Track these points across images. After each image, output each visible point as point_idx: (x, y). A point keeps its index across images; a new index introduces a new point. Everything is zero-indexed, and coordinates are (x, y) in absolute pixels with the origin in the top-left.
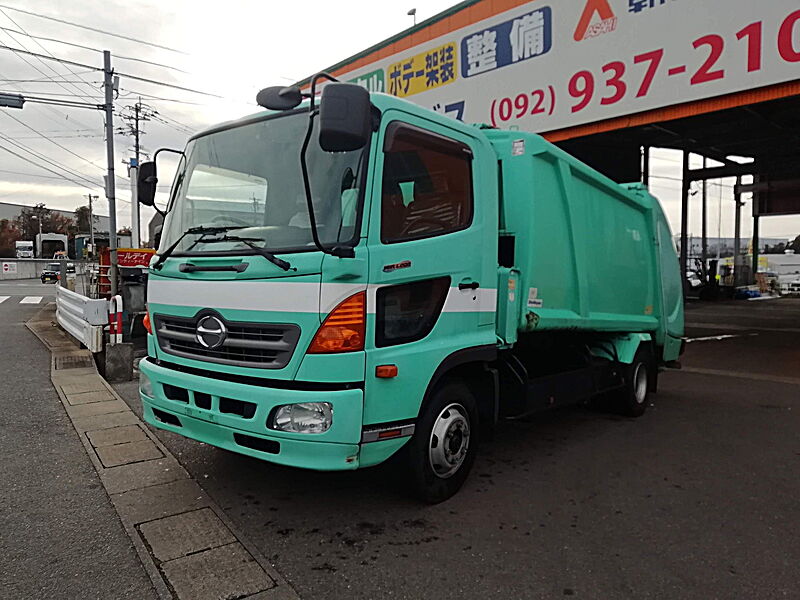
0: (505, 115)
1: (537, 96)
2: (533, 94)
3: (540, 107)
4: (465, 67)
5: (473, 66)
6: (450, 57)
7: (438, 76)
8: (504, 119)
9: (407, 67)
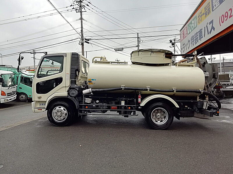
0: (223, 21)
1: (230, 11)
2: (229, 11)
3: (231, 15)
4: (213, 7)
5: (214, 6)
6: (209, 6)
7: (207, 13)
8: (222, 22)
9: (201, 13)
